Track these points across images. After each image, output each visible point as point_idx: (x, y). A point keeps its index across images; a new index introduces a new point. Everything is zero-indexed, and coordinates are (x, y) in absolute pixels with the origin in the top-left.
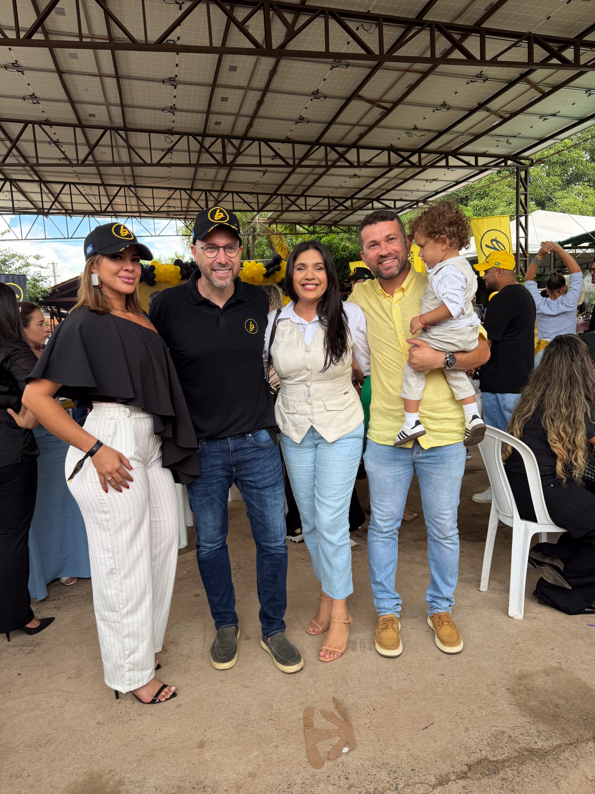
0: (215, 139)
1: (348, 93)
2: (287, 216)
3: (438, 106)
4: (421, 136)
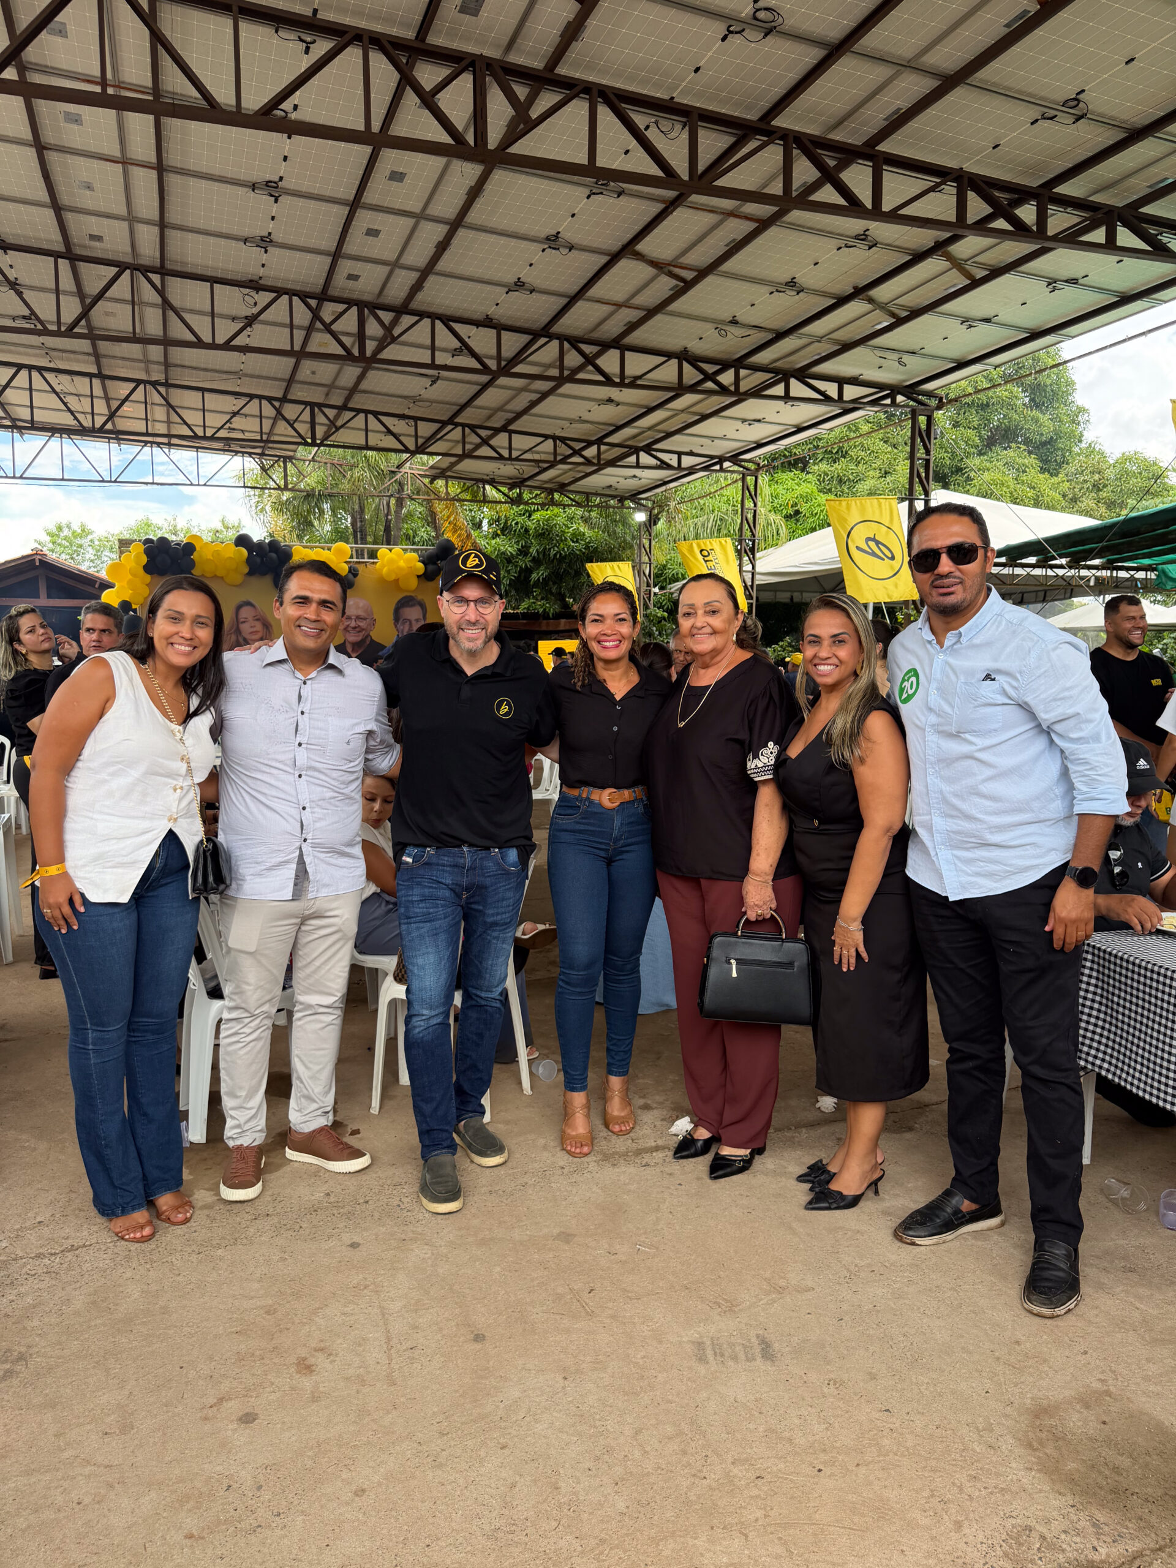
0: (343, 307)
1: (615, 245)
2: (468, 466)
3: (781, 284)
4: (744, 337)
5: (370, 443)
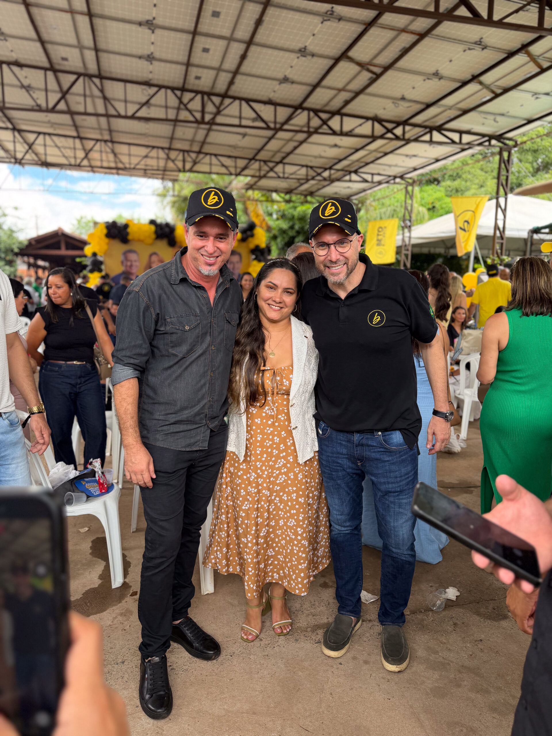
0: (194, 94)
3: (430, 74)
4: (408, 107)
5: (214, 171)
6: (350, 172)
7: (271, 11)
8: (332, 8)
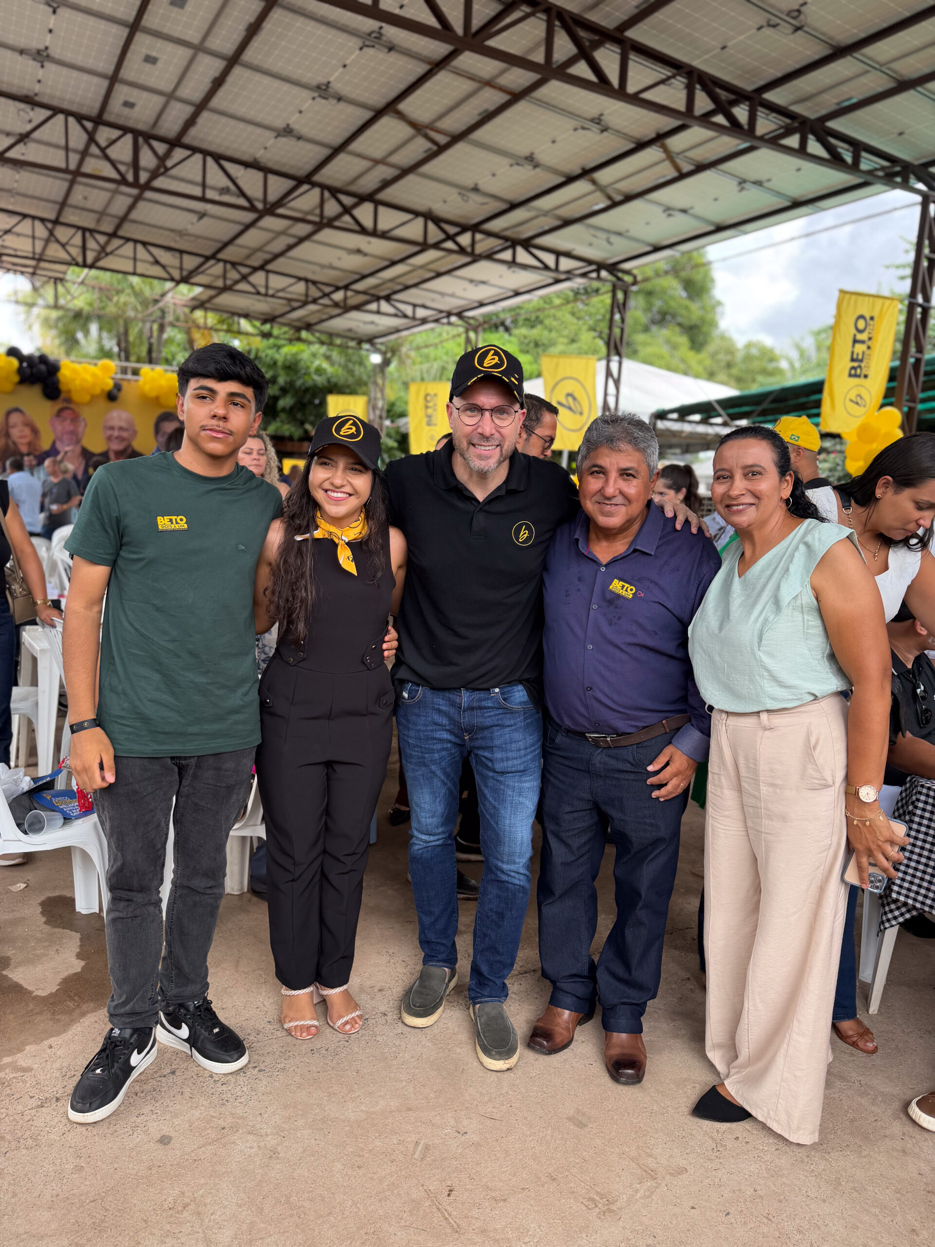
0: (119, 132)
1: (380, 101)
2: (226, 299)
3: (519, 157)
4: (482, 204)
5: (139, 271)
6: (378, 299)
7: (277, 14)
8: (381, 28)
